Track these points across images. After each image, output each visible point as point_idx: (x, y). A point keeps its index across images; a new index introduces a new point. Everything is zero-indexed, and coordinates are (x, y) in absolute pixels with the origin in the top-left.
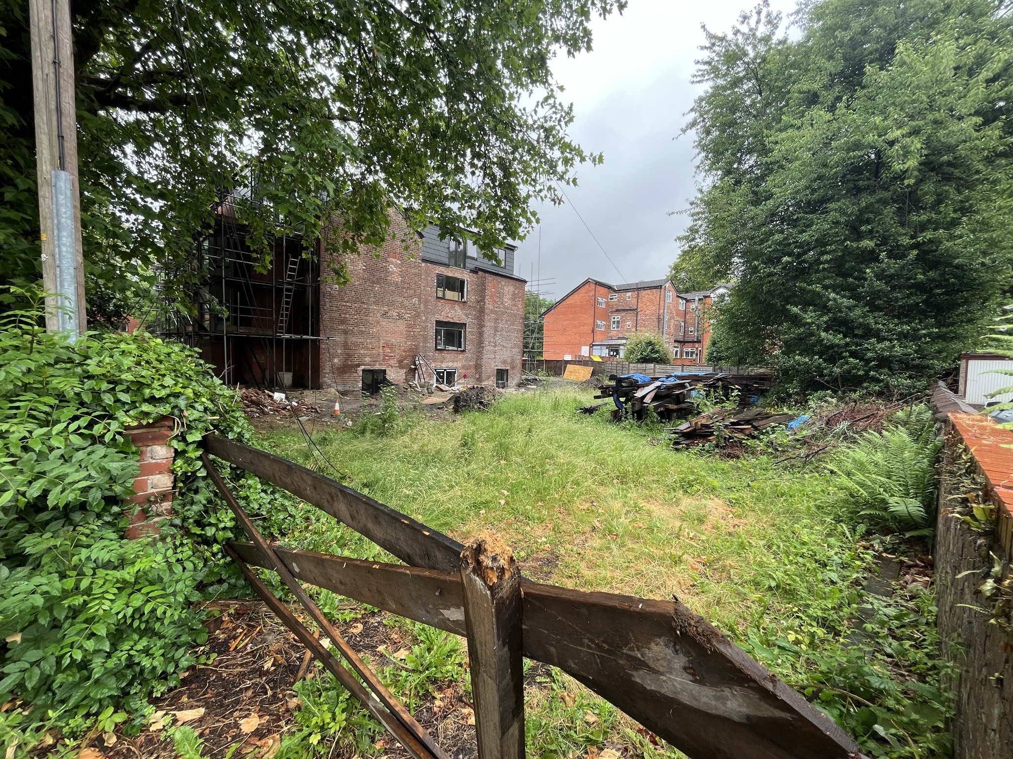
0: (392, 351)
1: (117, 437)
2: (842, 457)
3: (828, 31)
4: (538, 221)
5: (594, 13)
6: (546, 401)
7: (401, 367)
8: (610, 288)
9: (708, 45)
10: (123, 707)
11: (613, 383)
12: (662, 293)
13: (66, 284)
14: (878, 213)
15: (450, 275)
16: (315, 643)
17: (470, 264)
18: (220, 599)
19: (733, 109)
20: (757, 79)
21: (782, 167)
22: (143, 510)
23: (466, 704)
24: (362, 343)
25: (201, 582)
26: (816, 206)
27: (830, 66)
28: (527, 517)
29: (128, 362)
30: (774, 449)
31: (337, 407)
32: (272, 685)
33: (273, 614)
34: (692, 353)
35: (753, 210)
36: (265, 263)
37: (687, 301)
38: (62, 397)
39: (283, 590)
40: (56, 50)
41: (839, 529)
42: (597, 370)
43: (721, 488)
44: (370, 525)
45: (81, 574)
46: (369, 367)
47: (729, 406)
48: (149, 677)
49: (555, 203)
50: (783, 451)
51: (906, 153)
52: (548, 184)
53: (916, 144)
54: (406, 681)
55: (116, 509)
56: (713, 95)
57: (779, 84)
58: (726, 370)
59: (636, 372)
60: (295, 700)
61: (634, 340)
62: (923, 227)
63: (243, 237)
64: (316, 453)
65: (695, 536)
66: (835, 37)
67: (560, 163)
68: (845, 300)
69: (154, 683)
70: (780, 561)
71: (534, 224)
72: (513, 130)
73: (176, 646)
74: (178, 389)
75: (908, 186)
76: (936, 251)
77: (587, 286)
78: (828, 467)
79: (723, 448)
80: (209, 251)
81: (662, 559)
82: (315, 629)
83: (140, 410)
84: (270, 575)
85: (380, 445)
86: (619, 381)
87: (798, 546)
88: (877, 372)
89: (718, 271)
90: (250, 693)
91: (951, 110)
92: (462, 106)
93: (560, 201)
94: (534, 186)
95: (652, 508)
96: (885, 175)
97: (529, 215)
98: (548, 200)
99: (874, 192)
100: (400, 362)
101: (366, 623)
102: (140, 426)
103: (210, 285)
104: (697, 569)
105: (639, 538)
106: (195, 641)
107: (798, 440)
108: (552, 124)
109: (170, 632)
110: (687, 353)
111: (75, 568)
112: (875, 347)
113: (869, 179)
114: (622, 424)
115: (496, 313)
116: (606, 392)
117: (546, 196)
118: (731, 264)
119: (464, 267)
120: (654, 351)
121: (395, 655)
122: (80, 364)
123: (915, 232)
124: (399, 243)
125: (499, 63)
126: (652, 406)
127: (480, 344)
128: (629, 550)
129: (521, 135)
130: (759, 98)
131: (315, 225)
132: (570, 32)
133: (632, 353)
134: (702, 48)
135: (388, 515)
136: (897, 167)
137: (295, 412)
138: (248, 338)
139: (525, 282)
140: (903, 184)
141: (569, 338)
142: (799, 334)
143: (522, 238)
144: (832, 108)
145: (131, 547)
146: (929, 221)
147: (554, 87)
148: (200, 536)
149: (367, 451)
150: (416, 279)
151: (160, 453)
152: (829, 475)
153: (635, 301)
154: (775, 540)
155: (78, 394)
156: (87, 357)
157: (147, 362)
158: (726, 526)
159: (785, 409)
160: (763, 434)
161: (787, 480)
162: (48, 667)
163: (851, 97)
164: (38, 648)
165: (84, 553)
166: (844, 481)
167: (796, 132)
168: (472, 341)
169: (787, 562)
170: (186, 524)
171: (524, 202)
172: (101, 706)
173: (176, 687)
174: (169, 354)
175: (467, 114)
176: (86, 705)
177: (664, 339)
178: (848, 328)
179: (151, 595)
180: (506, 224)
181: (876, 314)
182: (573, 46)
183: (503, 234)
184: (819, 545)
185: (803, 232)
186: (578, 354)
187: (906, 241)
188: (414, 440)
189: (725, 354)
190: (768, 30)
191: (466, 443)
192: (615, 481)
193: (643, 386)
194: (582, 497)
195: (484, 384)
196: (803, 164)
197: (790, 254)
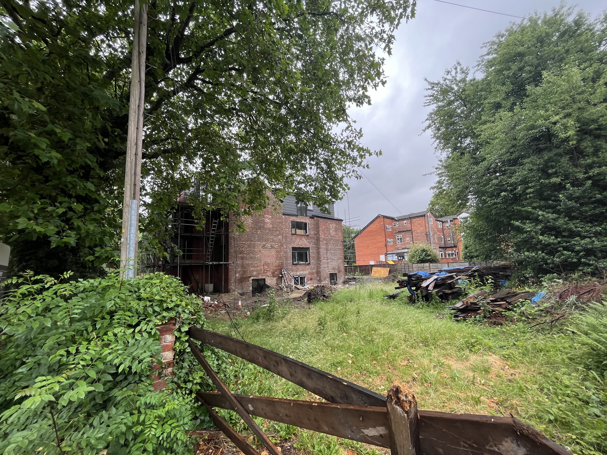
0: (269, 267)
2: (577, 321)
3: (499, 72)
4: (349, 189)
6: (364, 292)
7: (274, 276)
8: (392, 219)
9: (430, 88)
11: (406, 278)
12: (426, 219)
13: (131, 252)
14: (557, 161)
15: (299, 221)
17: (309, 214)
18: (197, 430)
19: (451, 116)
20: (462, 100)
22: (159, 373)
24: (252, 264)
26: (514, 162)
27: (504, 88)
28: (368, 372)
30: (527, 318)
31: (240, 304)
33: (229, 440)
34: (452, 254)
35: (475, 168)
37: (443, 222)
40: (137, 149)
41: (591, 375)
42: (393, 270)
43: (496, 347)
44: (304, 379)
45: (140, 413)
46: (255, 278)
47: (487, 289)
49: (358, 178)
50: (533, 319)
51: (566, 128)
52: (353, 169)
53: (571, 122)
56: (438, 111)
57: (476, 100)
58: (478, 265)
59: (417, 269)
61: (413, 249)
62: (590, 166)
63: (191, 212)
65: (485, 382)
66: (504, 75)
67: (358, 158)
68: (550, 215)
70: (552, 400)
71: (347, 191)
72: (331, 145)
74: (179, 303)
75: (573, 145)
77: (378, 219)
78: (570, 329)
79: (489, 318)
81: (466, 400)
83: (162, 315)
85: (269, 327)
86: (410, 277)
87: (563, 389)
88: (586, 259)
89: (461, 204)
91: (588, 101)
93: (360, 177)
94: (345, 171)
95: (451, 363)
96: (555, 141)
97: (344, 186)
98: (353, 178)
99: (551, 150)
100: (273, 273)
102: (162, 324)
104: (493, 407)
105: (447, 385)
107: (542, 310)
108: (351, 139)
110: (449, 254)
112: (580, 244)
113: (545, 143)
114: (416, 305)
115: (326, 240)
116: (402, 284)
117: (352, 175)
118: (468, 199)
119: (306, 216)
120: (427, 255)
123: (586, 170)
124: (270, 207)
126: (434, 292)
127: (318, 259)
128: (442, 394)
129: (335, 147)
130: (465, 108)
133: (413, 257)
134: (427, 89)
135: (318, 373)
136: (562, 136)
137: (217, 308)
138: (190, 266)
139: (342, 220)
140: (569, 144)
141: (371, 251)
142: (523, 238)
144: (511, 109)
146: (594, 162)
147: (351, 122)
148: (185, 388)
150: (280, 225)
151: (169, 339)
152: (571, 334)
153: (409, 225)
154: (544, 385)
158: (506, 374)
159: (526, 288)
160: (515, 307)
161: (542, 340)
163: (522, 102)
166: (584, 338)
167: (493, 124)
168: (314, 257)
169: (558, 401)
171: (341, 180)
177: (432, 247)
178: (557, 232)
179: (173, 425)
180: (331, 192)
181: (574, 222)
182: (359, 102)
183: (330, 198)
184: (578, 387)
185: (510, 177)
186: (378, 260)
187: (581, 176)
188: (289, 323)
189: (475, 254)
190: (463, 76)
191: (321, 323)
192: (421, 344)
193: (426, 279)
194: (401, 357)
195: (323, 283)
196: (501, 140)
197: (505, 191)
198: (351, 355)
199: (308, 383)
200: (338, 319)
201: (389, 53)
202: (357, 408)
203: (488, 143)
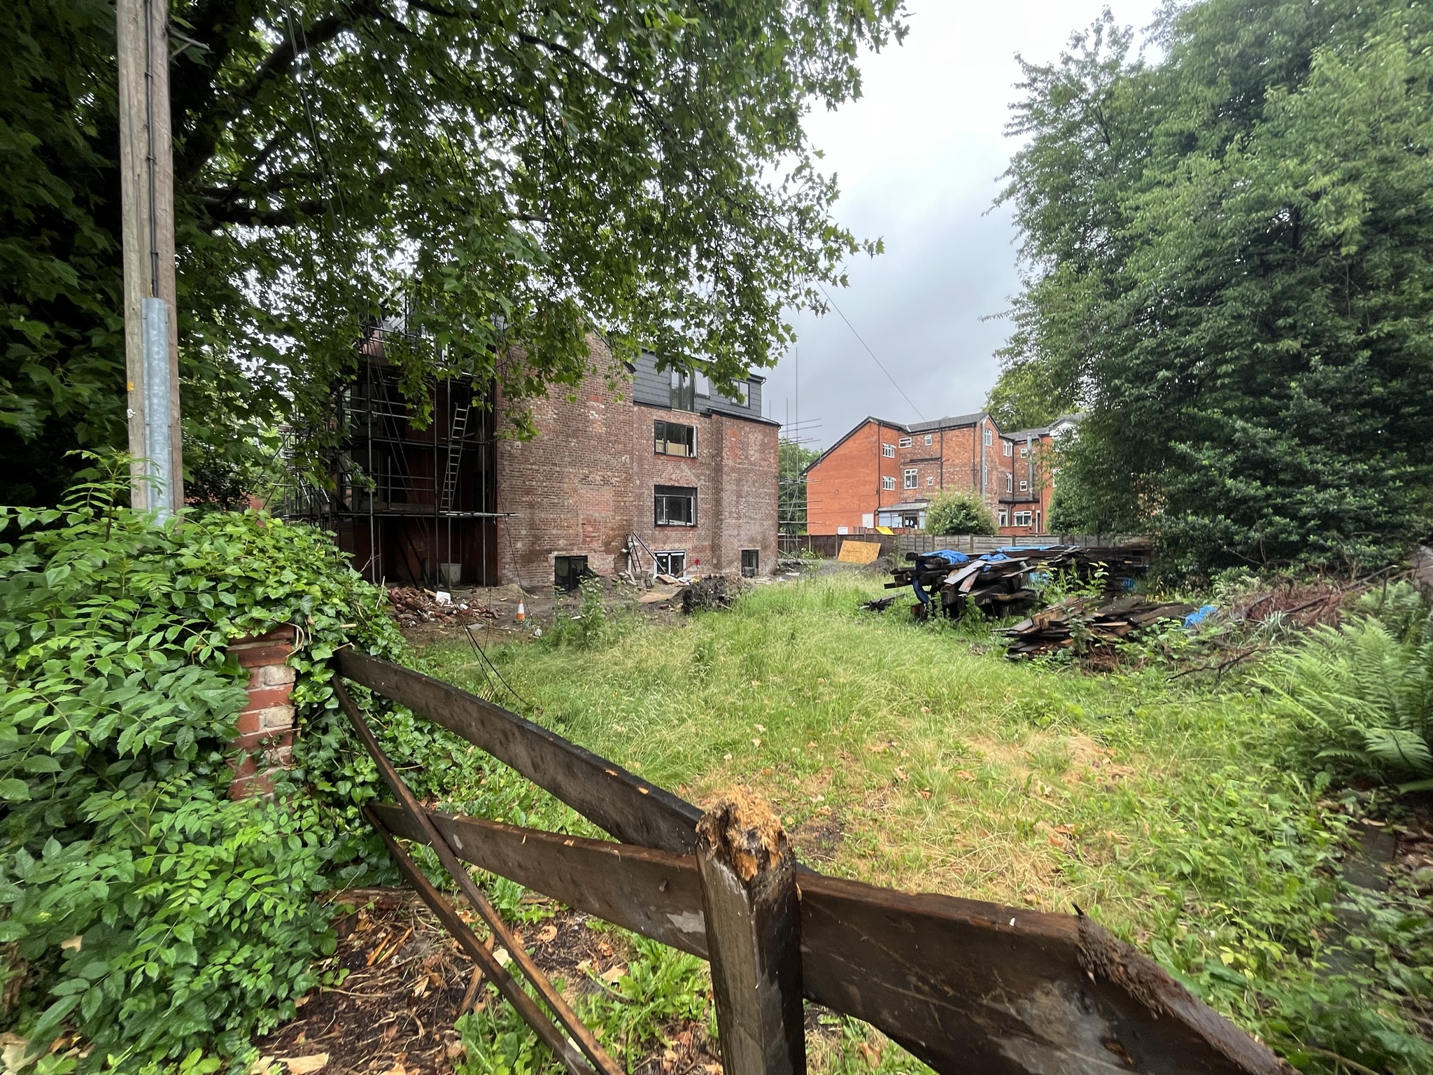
0: (596, 529)
1: (217, 654)
2: (1278, 667)
3: (1204, 46)
4: (793, 339)
5: (862, 46)
6: (814, 594)
7: (608, 552)
8: (900, 429)
9: (1026, 81)
10: (214, 1050)
11: (912, 565)
12: (978, 433)
13: (157, 448)
14: (1304, 299)
15: (673, 421)
16: (486, 957)
17: (700, 405)
18: (357, 887)
19: (1069, 166)
20: (1101, 122)
21: (1148, 242)
22: (252, 758)
23: (712, 1057)
24: (555, 521)
25: (330, 861)
26: (1204, 294)
27: (1210, 94)
28: (794, 764)
29: (233, 550)
30: (1168, 658)
31: (521, 610)
32: (425, 1019)
33: (429, 911)
34: (1027, 518)
35: (1108, 307)
36: (424, 416)
37: (1015, 443)
38: (145, 602)
39: (443, 874)
40: (151, 144)
41: (1286, 780)
42: (887, 547)
43: (1089, 717)
44: (560, 778)
45: (162, 850)
46: (564, 553)
47: (1091, 594)
48: (252, 1005)
49: (817, 311)
50: (1182, 660)
51: (1341, 209)
52: (806, 286)
53: (1356, 194)
54: (620, 1018)
55: (215, 757)
56: (1038, 149)
57: (1135, 126)
58: (1080, 541)
59: (944, 548)
60: (457, 1044)
61: (940, 502)
62: (1375, 316)
63: (395, 382)
64: (492, 674)
65: (1053, 791)
66: (1216, 54)
67: (822, 256)
68: (1260, 429)
69: (260, 1013)
70: (1194, 832)
71: (789, 343)
72: (755, 216)
73: (291, 957)
74: (301, 586)
75: (1347, 256)
76: (1400, 349)
77: (867, 428)
78: (1257, 682)
79: (1085, 656)
80: (352, 404)
81: (1004, 828)
82: (486, 934)
83: (249, 616)
84: (424, 852)
85: (580, 662)
86: (921, 561)
87: (1223, 809)
88: (1319, 535)
89: (1059, 397)
90: (393, 1032)
91: (1406, 142)
92: (683, 189)
93: (824, 309)
94: (786, 291)
95: (983, 749)
96: (1308, 243)
97: (780, 330)
98: (807, 308)
99: (1293, 268)
100: (607, 544)
101: (560, 926)
102: (249, 639)
103: (352, 448)
104: (1060, 845)
105: (965, 796)
106: (318, 950)
107: (1204, 643)
108: (809, 203)
109: (281, 936)
110: (1019, 519)
111: (155, 841)
112: (1313, 499)
113: (1283, 251)
114: (929, 625)
115: (738, 471)
116: (901, 578)
117: (804, 304)
118: (1079, 386)
119: (692, 410)
120: (969, 517)
121: (604, 976)
122: (174, 556)
123: (1364, 324)
124: (601, 380)
125: (732, 127)
126: (972, 596)
127: (717, 515)
128: (952, 814)
129: (765, 221)
130: (1106, 148)
131: (487, 359)
132: (831, 77)
133: (936, 521)
134: (1018, 86)
135: (587, 763)
136: (1328, 229)
137: (463, 618)
138: (402, 518)
139: (778, 426)
140: (1339, 254)
141: (843, 503)
142: (1190, 484)
143: (771, 364)
144: (1219, 153)
145: (232, 812)
146: (1385, 307)
147: (809, 153)
148: (330, 794)
149: (563, 670)
150: (627, 428)
151: (276, 676)
152: (1258, 694)
153: (937, 446)
154: (1182, 799)
155: (167, 595)
156: (182, 545)
157: (262, 551)
158: (1102, 774)
159: (1176, 595)
160: (1147, 634)
161: (1193, 704)
162: (113, 988)
163: (1247, 135)
164: (103, 959)
165: (167, 818)
166: (1287, 703)
167: (1167, 192)
168: (705, 511)
169: (1205, 834)
170: (310, 778)
171: (773, 313)
172: (184, 1048)
173: (289, 1021)
174: (291, 540)
175: (690, 197)
176: (164, 1046)
177: (984, 499)
178: (1268, 471)
179: (256, 882)
180: (748, 345)
181: (1312, 448)
182: (834, 94)
183: (744, 359)
184: (1256, 805)
185: (1187, 333)
186: (858, 525)
187: (1350, 337)
188: (627, 654)
189: (1078, 518)
190: (1114, 52)
191: (702, 657)
192: (923, 709)
193: (958, 567)
194: (875, 734)
195: (725, 572)
196: (1181, 235)
197: (1168, 367)
198: (761, 728)
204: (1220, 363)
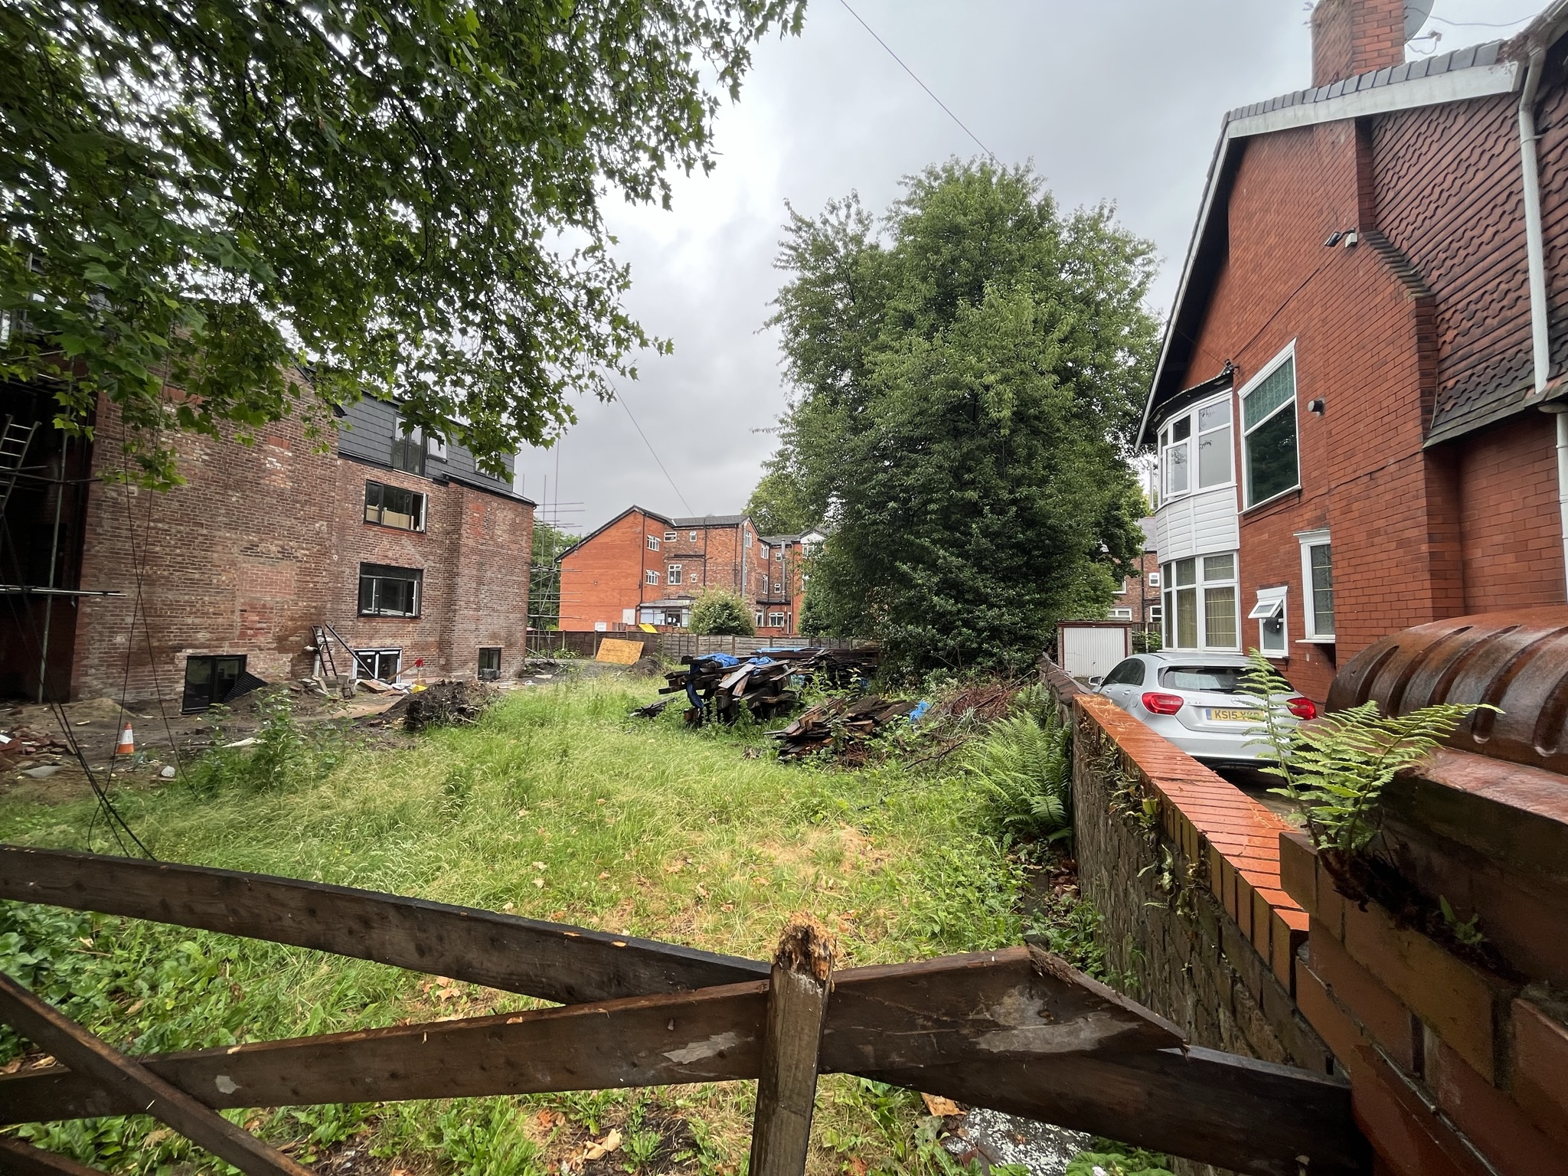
0: (264, 619)
3: (922, 250)
4: (573, 421)
6: (578, 701)
7: (282, 649)
8: (665, 522)
9: (793, 227)
11: (687, 668)
12: (739, 534)
14: (979, 461)
15: (394, 483)
17: (434, 469)
19: (824, 311)
20: (849, 283)
21: (883, 394)
24: (192, 604)
27: (924, 289)
30: (905, 751)
31: (128, 738)
34: (780, 619)
35: (856, 441)
37: (771, 547)
41: (987, 844)
42: (652, 648)
43: (851, 810)
46: (204, 652)
49: (602, 398)
50: (912, 752)
51: (1001, 401)
52: (591, 368)
53: (1008, 393)
56: (800, 289)
57: (873, 294)
58: (829, 644)
59: (705, 649)
61: (704, 601)
62: (1018, 482)
65: (835, 883)
66: (927, 259)
67: (609, 342)
68: (953, 558)
70: (937, 898)
71: (568, 425)
72: (537, 281)
75: (1004, 436)
76: (1032, 509)
77: (631, 518)
78: (966, 766)
79: (843, 753)
85: (264, 811)
86: (696, 665)
87: (952, 874)
88: (989, 644)
93: (611, 397)
94: (569, 369)
95: (773, 853)
96: (981, 421)
97: (560, 410)
98: (590, 393)
99: (974, 437)
100: (281, 639)
104: (847, 929)
105: (767, 901)
107: (925, 735)
108: (598, 285)
110: (773, 619)
112: (988, 615)
113: (967, 422)
114: (704, 731)
115: (480, 553)
116: (676, 682)
117: (587, 386)
119: (422, 473)
120: (732, 617)
123: (1013, 487)
124: (297, 422)
126: (744, 699)
127: (449, 605)
128: (759, 921)
129: (548, 291)
130: (852, 304)
133: (701, 620)
134: (786, 228)
136: (994, 415)
139: (534, 505)
140: (999, 433)
141: (602, 595)
142: (909, 598)
143: (547, 444)
144: (929, 337)
146: (1023, 476)
147: (603, 237)
149: (231, 825)
150: (326, 486)
152: (965, 776)
153: (702, 543)
154: (925, 871)
158: (868, 860)
159: (901, 694)
160: (885, 730)
161: (924, 789)
163: (946, 328)
166: (984, 781)
167: (895, 356)
168: (434, 601)
169: (944, 897)
171: (554, 392)
177: (744, 600)
178: (959, 591)
180: (520, 418)
181: (984, 576)
182: (634, 189)
183: (514, 434)
185: (908, 474)
186: (617, 621)
187: (1005, 495)
188: (344, 793)
189: (826, 622)
190: (858, 229)
191: (456, 788)
192: (712, 820)
193: (730, 672)
194: (669, 853)
195: (456, 676)
196: (905, 394)
197: (895, 499)
198: (541, 866)
199: (487, 965)
200: (505, 773)
201: (734, 92)
202: (661, 1001)
203: (880, 392)
204: (931, 501)
